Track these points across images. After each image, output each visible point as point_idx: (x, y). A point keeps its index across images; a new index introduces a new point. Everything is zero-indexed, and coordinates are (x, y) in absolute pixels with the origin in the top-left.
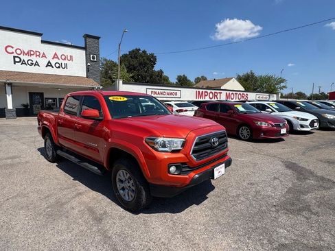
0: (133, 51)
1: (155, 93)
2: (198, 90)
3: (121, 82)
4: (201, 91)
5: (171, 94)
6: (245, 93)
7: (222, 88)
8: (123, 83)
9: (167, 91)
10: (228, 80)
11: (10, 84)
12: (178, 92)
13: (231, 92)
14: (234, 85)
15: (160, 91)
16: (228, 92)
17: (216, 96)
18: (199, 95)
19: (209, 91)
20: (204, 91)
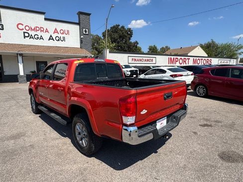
0: (114, 27)
1: (135, 60)
2: (170, 57)
3: (108, 51)
4: (172, 57)
5: (148, 60)
6: (209, 59)
7: (188, 55)
8: (110, 52)
9: (145, 58)
10: (193, 48)
11: (21, 55)
12: (154, 59)
13: (197, 58)
14: (199, 52)
15: (139, 58)
16: (195, 58)
17: (185, 61)
18: (171, 61)
19: (179, 58)
20: (175, 57)
